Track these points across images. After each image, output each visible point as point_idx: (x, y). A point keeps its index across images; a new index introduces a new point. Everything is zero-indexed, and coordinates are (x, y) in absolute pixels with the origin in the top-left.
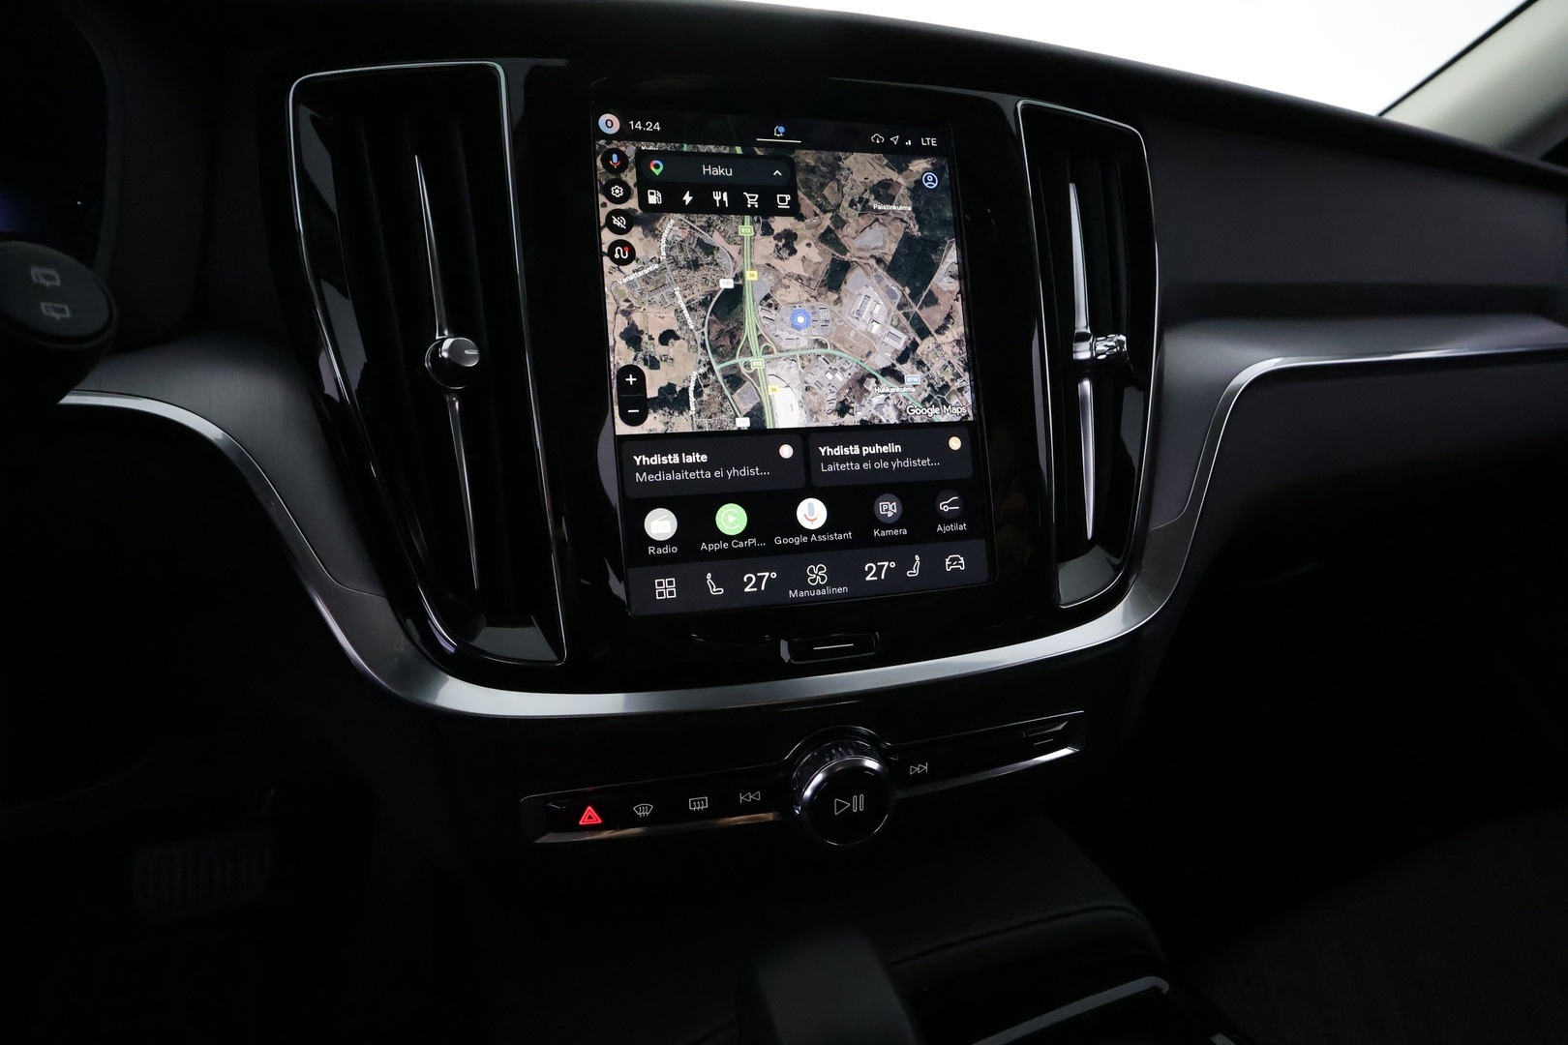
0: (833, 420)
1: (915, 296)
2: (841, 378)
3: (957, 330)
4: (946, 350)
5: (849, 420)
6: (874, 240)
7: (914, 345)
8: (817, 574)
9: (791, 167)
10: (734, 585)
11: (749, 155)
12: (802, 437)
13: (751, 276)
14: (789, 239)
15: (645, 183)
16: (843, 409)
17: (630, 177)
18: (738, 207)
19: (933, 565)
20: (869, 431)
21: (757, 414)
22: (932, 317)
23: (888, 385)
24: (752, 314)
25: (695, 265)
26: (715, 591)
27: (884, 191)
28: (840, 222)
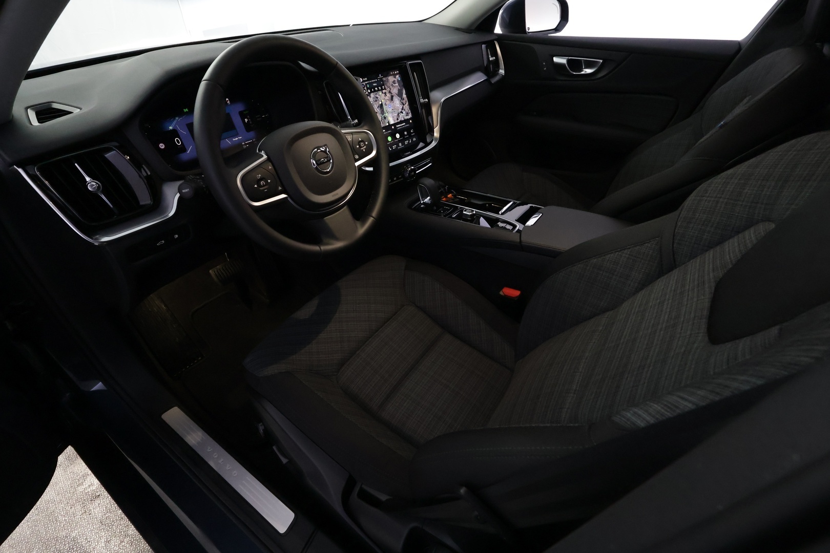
0: (396, 121)
1: (401, 99)
2: (396, 114)
3: (407, 103)
4: (407, 107)
5: (399, 121)
6: (395, 91)
7: (403, 107)
8: (400, 144)
9: (383, 81)
10: (392, 148)
11: (378, 80)
12: (395, 125)
13: (383, 101)
14: (385, 93)
15: (368, 89)
16: (398, 119)
17: (365, 88)
18: (379, 90)
19: (412, 140)
20: (401, 122)
21: (388, 123)
22: (404, 102)
23: (402, 114)
24: (384, 107)
25: (376, 101)
26: (390, 149)
27: (394, 82)
28: (390, 89)
